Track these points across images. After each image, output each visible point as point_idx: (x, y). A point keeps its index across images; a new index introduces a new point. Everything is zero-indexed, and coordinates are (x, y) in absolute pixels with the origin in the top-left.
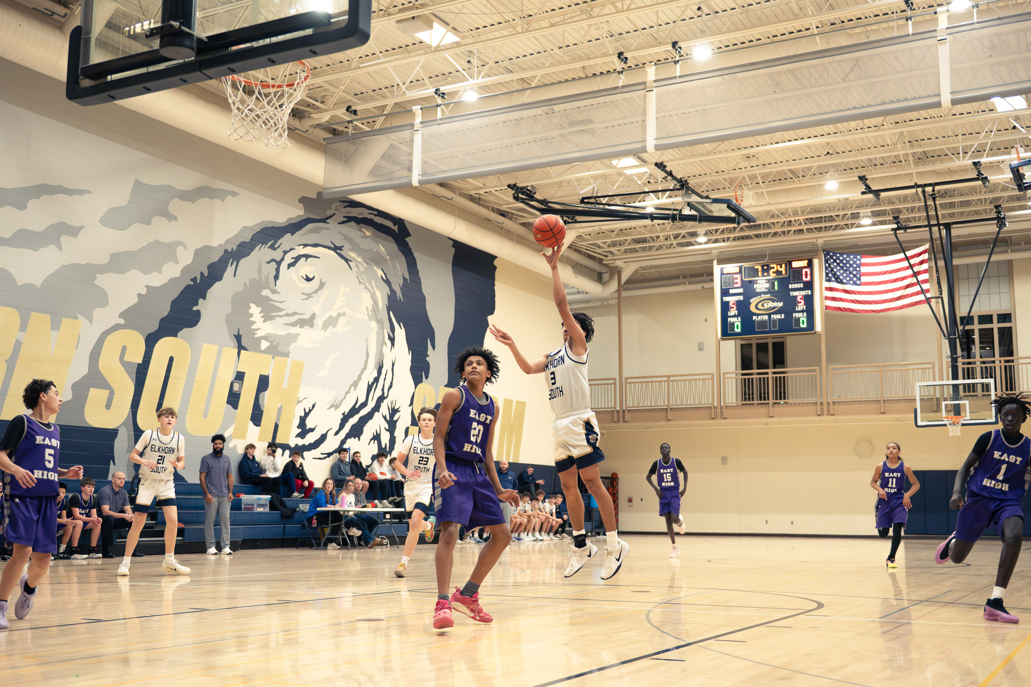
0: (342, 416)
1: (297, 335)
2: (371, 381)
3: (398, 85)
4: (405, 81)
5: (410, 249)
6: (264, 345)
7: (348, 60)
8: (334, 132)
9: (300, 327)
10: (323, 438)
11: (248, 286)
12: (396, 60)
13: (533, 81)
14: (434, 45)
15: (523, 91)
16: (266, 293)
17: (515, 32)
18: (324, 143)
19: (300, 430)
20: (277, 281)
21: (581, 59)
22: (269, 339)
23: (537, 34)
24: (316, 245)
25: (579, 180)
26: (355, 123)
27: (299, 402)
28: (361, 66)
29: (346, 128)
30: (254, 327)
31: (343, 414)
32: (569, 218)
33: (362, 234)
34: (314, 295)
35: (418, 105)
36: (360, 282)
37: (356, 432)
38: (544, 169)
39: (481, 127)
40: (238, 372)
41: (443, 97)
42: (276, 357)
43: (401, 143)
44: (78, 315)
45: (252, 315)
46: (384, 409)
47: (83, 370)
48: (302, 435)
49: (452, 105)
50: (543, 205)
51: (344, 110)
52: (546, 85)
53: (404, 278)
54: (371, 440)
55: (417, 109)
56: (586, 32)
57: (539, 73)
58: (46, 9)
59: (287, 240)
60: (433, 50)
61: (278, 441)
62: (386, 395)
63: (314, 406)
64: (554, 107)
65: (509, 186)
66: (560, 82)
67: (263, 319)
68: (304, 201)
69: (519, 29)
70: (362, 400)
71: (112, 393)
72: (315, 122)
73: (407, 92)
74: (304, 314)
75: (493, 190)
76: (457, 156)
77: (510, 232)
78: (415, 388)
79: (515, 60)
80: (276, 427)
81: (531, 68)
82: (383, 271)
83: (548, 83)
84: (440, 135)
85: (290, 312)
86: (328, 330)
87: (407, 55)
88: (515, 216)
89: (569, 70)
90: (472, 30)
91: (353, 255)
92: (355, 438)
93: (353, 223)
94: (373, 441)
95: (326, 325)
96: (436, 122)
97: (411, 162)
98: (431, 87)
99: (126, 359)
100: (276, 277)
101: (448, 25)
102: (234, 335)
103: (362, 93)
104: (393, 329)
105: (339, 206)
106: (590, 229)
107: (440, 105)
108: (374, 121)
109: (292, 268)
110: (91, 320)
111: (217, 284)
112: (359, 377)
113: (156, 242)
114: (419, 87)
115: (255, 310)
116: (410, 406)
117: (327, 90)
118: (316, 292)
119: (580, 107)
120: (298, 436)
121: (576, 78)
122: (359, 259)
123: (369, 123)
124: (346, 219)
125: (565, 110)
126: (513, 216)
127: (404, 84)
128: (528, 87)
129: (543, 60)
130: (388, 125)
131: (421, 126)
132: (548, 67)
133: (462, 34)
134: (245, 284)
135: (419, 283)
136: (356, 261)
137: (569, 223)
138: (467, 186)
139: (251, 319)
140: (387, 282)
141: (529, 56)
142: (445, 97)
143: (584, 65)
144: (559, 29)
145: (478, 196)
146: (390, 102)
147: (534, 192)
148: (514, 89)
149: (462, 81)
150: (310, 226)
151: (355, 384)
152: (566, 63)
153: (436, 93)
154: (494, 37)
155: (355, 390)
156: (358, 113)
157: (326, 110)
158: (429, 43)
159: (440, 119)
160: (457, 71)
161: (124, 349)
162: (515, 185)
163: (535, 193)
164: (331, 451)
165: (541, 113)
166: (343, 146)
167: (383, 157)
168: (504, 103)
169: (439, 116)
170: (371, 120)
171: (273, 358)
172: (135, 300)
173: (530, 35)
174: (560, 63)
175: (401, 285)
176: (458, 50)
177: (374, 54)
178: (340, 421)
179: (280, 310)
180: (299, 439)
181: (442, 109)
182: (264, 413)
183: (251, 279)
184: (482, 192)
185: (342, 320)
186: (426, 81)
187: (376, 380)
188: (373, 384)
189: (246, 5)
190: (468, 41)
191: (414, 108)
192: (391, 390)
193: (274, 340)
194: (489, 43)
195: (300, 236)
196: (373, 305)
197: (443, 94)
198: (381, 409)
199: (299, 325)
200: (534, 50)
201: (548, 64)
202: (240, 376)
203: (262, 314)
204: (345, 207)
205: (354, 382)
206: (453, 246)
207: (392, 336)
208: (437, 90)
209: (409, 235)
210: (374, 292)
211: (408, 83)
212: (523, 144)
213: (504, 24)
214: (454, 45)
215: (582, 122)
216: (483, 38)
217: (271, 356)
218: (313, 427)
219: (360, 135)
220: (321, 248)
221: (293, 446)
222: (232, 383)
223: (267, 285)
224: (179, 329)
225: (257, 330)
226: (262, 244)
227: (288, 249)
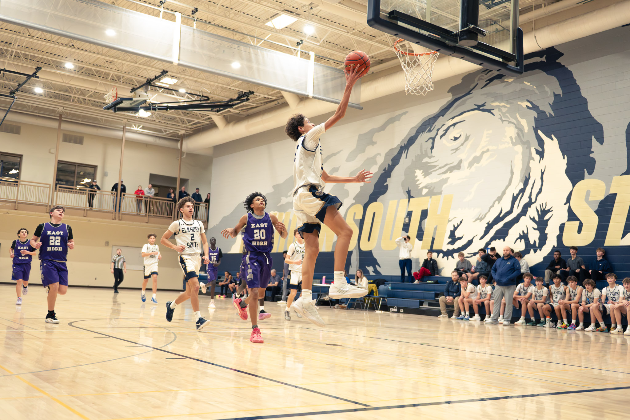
0: (487, 225)
1: (449, 178)
2: (516, 193)
5: (564, 66)
6: (425, 191)
9: (449, 173)
10: (470, 242)
11: (414, 161)
16: (426, 160)
19: (450, 240)
20: (433, 150)
22: (428, 187)
24: (461, 114)
27: (449, 221)
31: (488, 223)
33: (505, 83)
34: (461, 147)
36: (503, 121)
37: (502, 234)
40: (408, 212)
42: (433, 197)
45: (417, 176)
46: (532, 212)
48: (452, 243)
53: (555, 95)
54: (517, 239)
59: (439, 122)
61: (434, 248)
62: (533, 200)
63: (461, 222)
67: (424, 176)
68: (452, 90)
70: (507, 209)
74: (453, 163)
78: (574, 186)
80: (433, 240)
82: (528, 101)
85: (442, 165)
86: (473, 167)
91: (495, 104)
92: (499, 239)
93: (495, 81)
94: (519, 240)
95: (471, 165)
100: (432, 148)
102: (406, 191)
104: (541, 143)
105: (483, 76)
109: (443, 137)
111: (397, 168)
112: (504, 193)
113: (368, 159)
115: (419, 173)
116: (565, 204)
118: (462, 145)
120: (449, 243)
122: (502, 104)
124: (488, 82)
134: (413, 160)
135: (577, 89)
136: (499, 107)
139: (416, 179)
140: (535, 107)
150: (457, 103)
151: (499, 199)
155: (499, 203)
161: (355, 214)
164: (477, 251)
171: (431, 198)
175: (552, 102)
178: (484, 229)
179: (435, 166)
180: (450, 245)
182: (425, 233)
183: (416, 156)
185: (485, 156)
187: (522, 191)
188: (518, 195)
192: (540, 195)
195: (449, 114)
196: (518, 134)
198: (528, 214)
199: (449, 172)
202: (410, 214)
203: (423, 174)
204: (486, 74)
205: (498, 197)
207: (540, 149)
210: (519, 122)
217: (429, 197)
218: (461, 236)
220: (467, 113)
221: (445, 250)
222: (405, 218)
223: (426, 155)
224: (378, 197)
225: (420, 184)
226: (423, 132)
227: (440, 127)
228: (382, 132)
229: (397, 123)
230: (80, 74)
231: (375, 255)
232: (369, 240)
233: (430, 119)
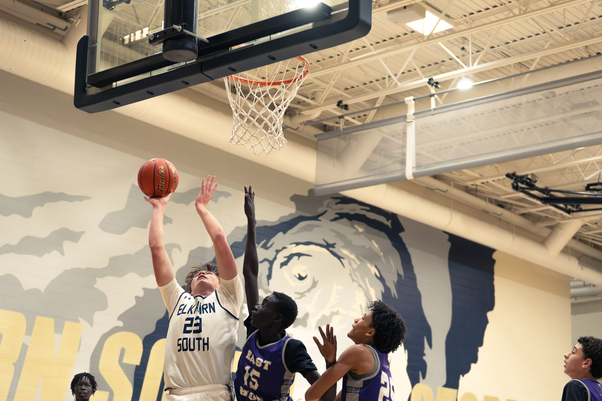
3: (390, 77)
4: (396, 72)
5: (405, 245)
7: (338, 55)
8: (325, 128)
12: (387, 51)
13: (531, 65)
14: (427, 33)
15: (521, 76)
17: (512, 15)
18: (315, 139)
21: (584, 38)
23: (535, 15)
24: (308, 243)
25: (584, 166)
26: (346, 118)
28: (352, 59)
29: (337, 123)
32: (573, 206)
33: (354, 231)
34: (307, 294)
35: (410, 95)
36: (353, 280)
38: (545, 156)
39: (476, 115)
41: (436, 87)
43: (393, 136)
44: (80, 319)
49: (446, 94)
50: (544, 193)
51: (335, 106)
52: (546, 68)
53: (399, 275)
55: (410, 101)
56: (589, 9)
57: (538, 56)
58: (48, 24)
59: (279, 240)
60: (425, 39)
64: (556, 90)
65: (508, 175)
66: (561, 64)
68: (296, 199)
69: (516, 11)
71: (112, 395)
72: (305, 119)
73: (399, 83)
75: (490, 180)
76: (451, 147)
77: (509, 223)
78: (412, 388)
79: (512, 44)
81: (530, 51)
83: (548, 65)
84: (434, 126)
87: (398, 45)
88: (514, 207)
89: (570, 50)
90: (465, 16)
91: (345, 252)
93: (345, 220)
96: (430, 113)
97: (404, 154)
98: (423, 77)
99: (125, 361)
101: (441, 12)
103: (353, 87)
105: (331, 203)
106: (597, 218)
107: (433, 95)
108: (365, 115)
109: (284, 267)
110: (91, 323)
114: (411, 77)
117: (317, 86)
118: (309, 290)
119: (583, 89)
121: (579, 58)
122: (352, 256)
123: (359, 117)
124: (338, 216)
125: (567, 93)
126: (512, 206)
127: (396, 75)
128: (526, 71)
129: (542, 42)
130: (380, 118)
131: (414, 117)
132: (549, 48)
133: (455, 21)
135: (414, 278)
136: (349, 258)
137: (573, 211)
138: (463, 177)
140: (381, 279)
141: (527, 39)
142: (439, 86)
143: (586, 44)
144: (559, 9)
145: (475, 187)
146: (381, 95)
147: (534, 180)
148: (512, 74)
149: (456, 69)
150: (302, 224)
152: (567, 43)
153: (429, 83)
154: (489, 21)
156: (349, 108)
157: (316, 107)
158: (421, 32)
159: (434, 109)
160: (451, 59)
161: (123, 351)
162: (514, 174)
163: (535, 182)
165: (540, 97)
166: (335, 142)
167: (375, 151)
168: (502, 89)
169: (433, 105)
170: (361, 114)
172: (132, 303)
173: (527, 17)
174: (561, 44)
175: (396, 281)
176: (452, 38)
177: (364, 47)
181: (436, 100)
184: (478, 182)
185: (336, 319)
186: (419, 71)
189: (236, 6)
190: (462, 27)
191: (406, 99)
194: (485, 28)
195: (293, 234)
197: (437, 83)
200: (532, 33)
201: (547, 45)
204: (336, 204)
206: (449, 240)
208: (430, 80)
209: (402, 230)
210: (368, 289)
211: (399, 74)
212: (522, 130)
213: (500, 7)
214: (447, 33)
215: (586, 105)
216: (477, 23)
219: (351, 129)
220: (314, 246)
227: (280, 248)
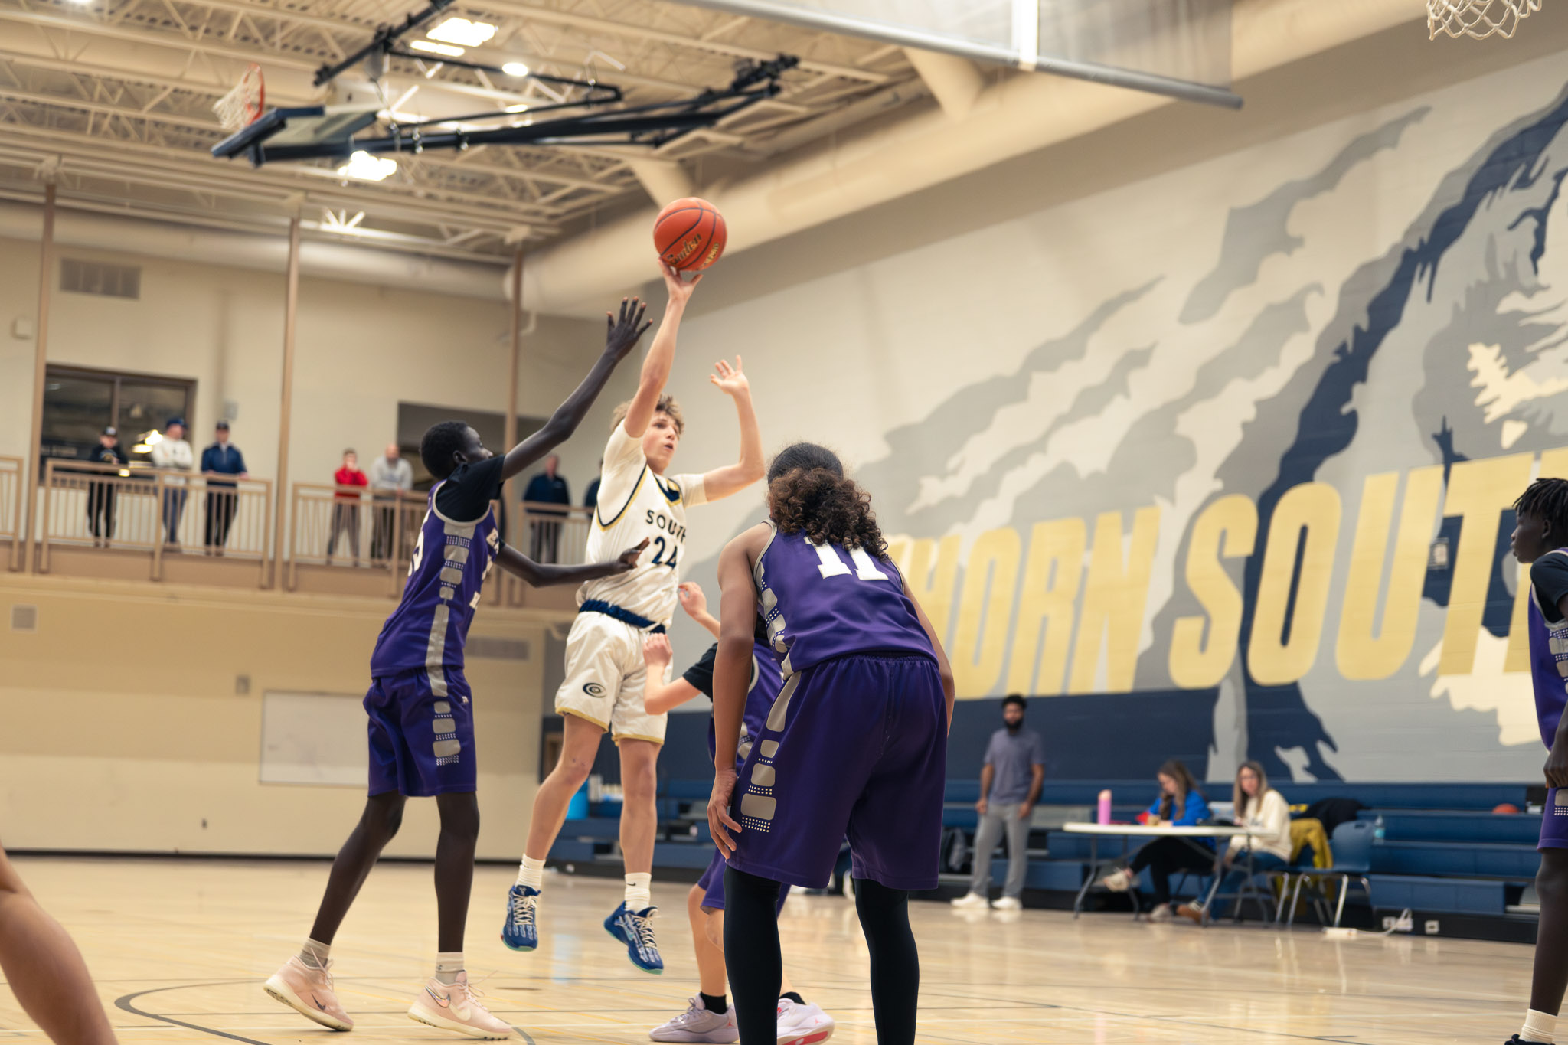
6: (1512, 432)
11: (1462, 309)
16: (1511, 303)
20: (1542, 263)
22: (1525, 415)
30: (1480, 400)
40: (1445, 519)
42: (1547, 454)
44: (1156, 498)
45: (1475, 373)
47: (1161, 591)
67: (1505, 371)
71: (1208, 623)
99: (1229, 552)
100: (1538, 252)
102: (1435, 436)
110: (1173, 500)
111: (1392, 341)
113: (1272, 309)
115: (1484, 359)
134: (1456, 306)
139: (1476, 383)
161: (1223, 535)
171: (1538, 458)
179: (1552, 328)
182: (1516, 603)
183: (1469, 290)
193: (1538, 414)
202: (1451, 529)
203: (1503, 360)
217: (1531, 455)
222: (1433, 547)
223: (1513, 284)
224: (1317, 464)
225: (1489, 404)
226: (1494, 188)
228: (1325, 198)
229: (1385, 156)
230: (122, 25)
231: (1315, 701)
232: (1285, 638)
233: (1524, 132)
